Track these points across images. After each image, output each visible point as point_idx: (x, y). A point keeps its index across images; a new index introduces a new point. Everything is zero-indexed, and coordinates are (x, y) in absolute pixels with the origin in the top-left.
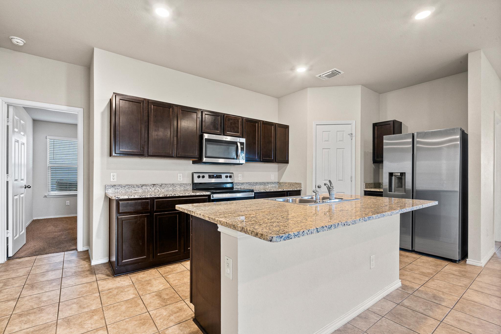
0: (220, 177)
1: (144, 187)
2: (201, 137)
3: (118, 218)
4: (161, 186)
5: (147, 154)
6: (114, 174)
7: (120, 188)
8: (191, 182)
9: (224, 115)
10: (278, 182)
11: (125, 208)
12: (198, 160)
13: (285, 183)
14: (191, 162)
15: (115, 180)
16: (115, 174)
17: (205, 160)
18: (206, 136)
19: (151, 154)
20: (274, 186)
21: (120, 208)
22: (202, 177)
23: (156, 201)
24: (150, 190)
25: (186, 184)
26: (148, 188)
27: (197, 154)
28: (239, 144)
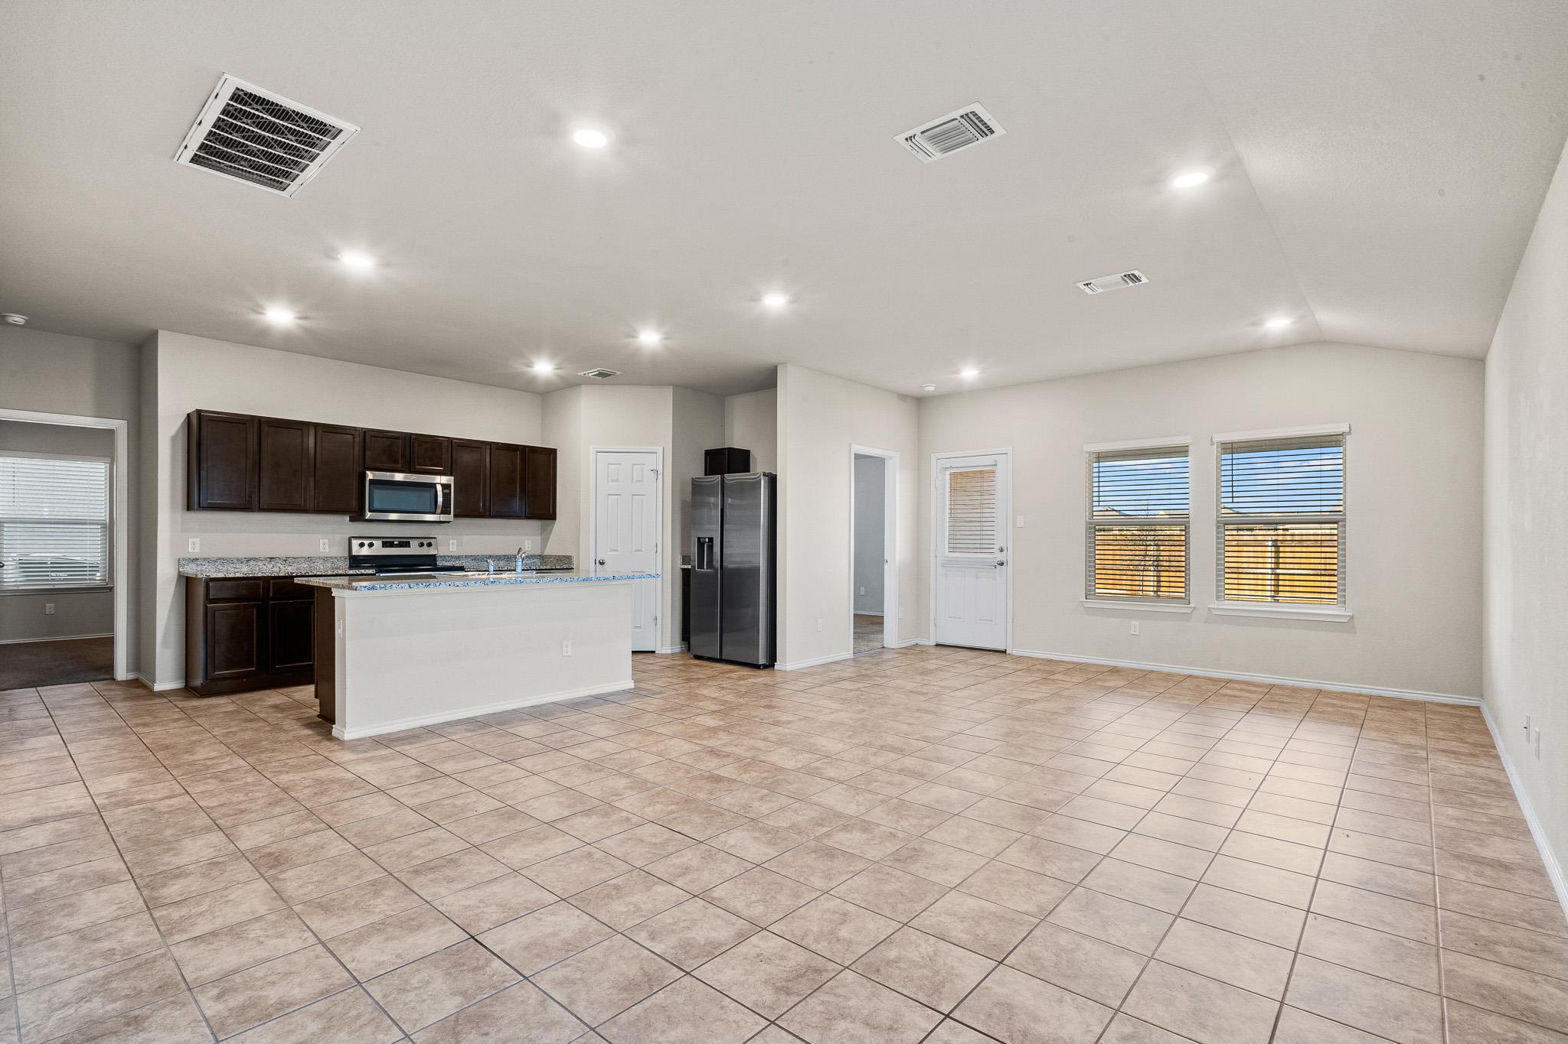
0: (407, 545)
1: (252, 563)
2: (363, 476)
3: (207, 606)
4: (285, 561)
5: (257, 506)
6: (195, 539)
7: (207, 564)
8: (347, 555)
9: (410, 437)
10: (540, 556)
11: (219, 592)
12: (358, 516)
13: (551, 557)
14: (347, 518)
15: (197, 550)
16: (197, 540)
17: (368, 515)
18: (370, 475)
19: (265, 507)
20: (529, 562)
21: (211, 592)
22: (368, 545)
23: (274, 583)
24: (265, 567)
25: (336, 558)
26: (260, 563)
27: (354, 504)
28: (439, 488)
